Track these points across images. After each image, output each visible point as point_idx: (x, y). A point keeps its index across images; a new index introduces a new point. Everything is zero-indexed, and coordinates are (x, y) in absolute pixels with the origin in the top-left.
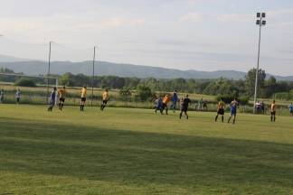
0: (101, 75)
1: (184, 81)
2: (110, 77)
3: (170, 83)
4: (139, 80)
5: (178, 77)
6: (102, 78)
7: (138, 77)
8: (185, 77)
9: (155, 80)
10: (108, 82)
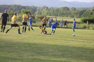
0: (9, 4)
1: (68, 9)
2: (15, 6)
3: (58, 10)
4: (36, 8)
5: (64, 6)
6: (9, 6)
7: (35, 6)
8: (69, 6)
9: (47, 8)
10: (14, 9)
